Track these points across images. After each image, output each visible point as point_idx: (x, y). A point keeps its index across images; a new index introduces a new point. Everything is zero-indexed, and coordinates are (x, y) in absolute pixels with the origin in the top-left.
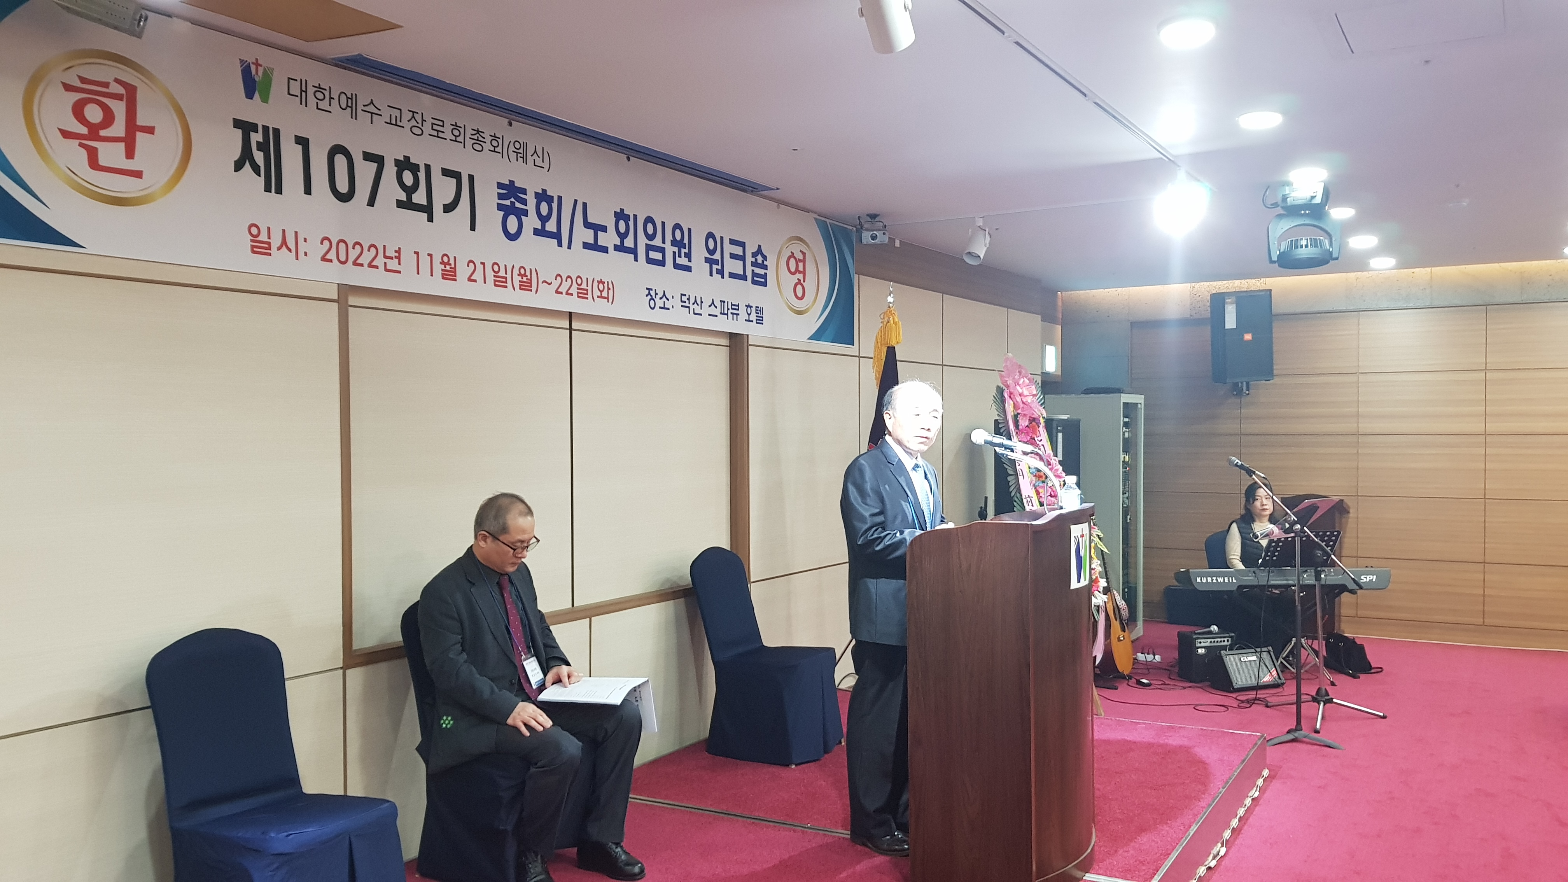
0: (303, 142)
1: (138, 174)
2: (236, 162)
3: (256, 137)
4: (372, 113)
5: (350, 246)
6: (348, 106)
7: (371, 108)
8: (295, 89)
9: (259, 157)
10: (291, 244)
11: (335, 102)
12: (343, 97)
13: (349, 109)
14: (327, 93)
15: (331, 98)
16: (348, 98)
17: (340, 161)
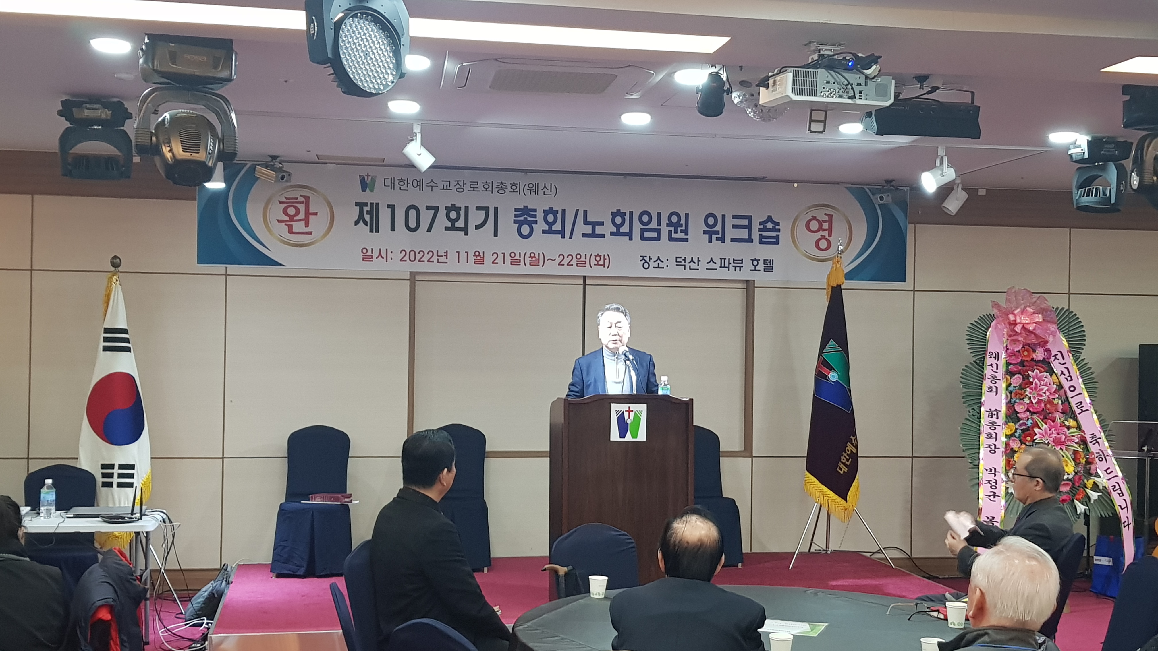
0: (392, 207)
1: (311, 233)
2: (355, 222)
3: (366, 209)
4: (432, 186)
5: (417, 253)
6: (418, 185)
7: (432, 184)
8: (388, 182)
9: (367, 218)
10: (384, 255)
11: (410, 185)
12: (415, 182)
13: (419, 187)
14: (406, 182)
15: (408, 183)
16: (418, 182)
17: (413, 213)
